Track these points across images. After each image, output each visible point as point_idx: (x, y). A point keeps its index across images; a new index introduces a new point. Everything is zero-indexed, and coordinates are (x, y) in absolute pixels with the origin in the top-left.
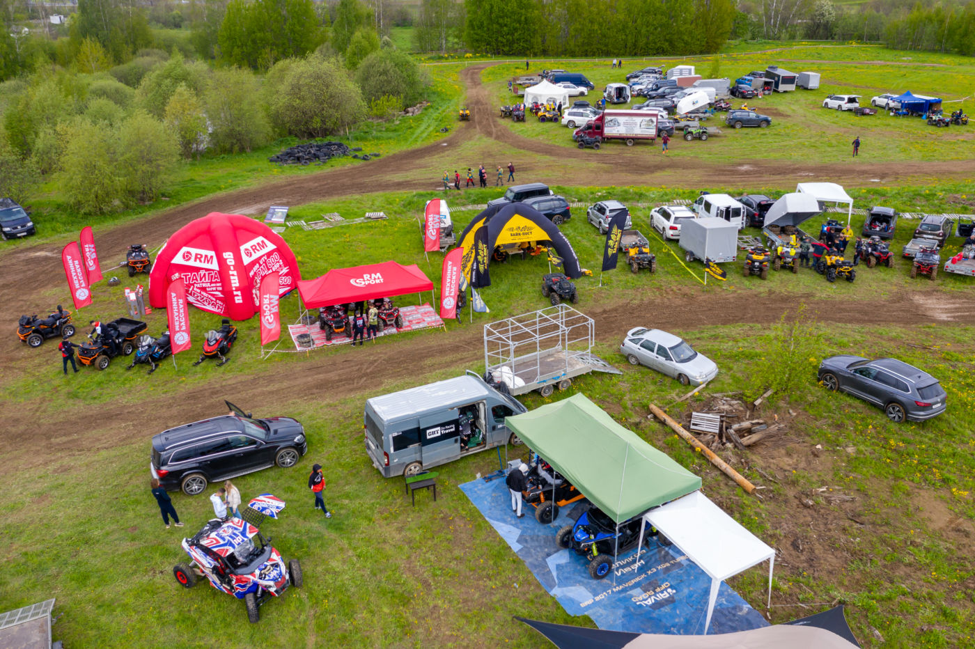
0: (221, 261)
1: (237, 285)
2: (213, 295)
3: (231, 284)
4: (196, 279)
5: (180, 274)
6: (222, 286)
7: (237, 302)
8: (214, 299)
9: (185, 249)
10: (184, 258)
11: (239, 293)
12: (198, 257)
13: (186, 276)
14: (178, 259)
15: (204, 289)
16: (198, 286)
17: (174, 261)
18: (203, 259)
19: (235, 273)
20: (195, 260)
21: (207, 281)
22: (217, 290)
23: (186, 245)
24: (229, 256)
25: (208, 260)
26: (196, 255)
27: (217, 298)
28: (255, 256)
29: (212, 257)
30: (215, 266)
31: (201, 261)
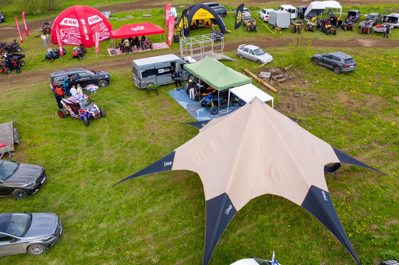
0: (80, 23)
1: (87, 32)
2: (76, 38)
3: (84, 32)
4: (69, 31)
5: (63, 29)
6: (80, 33)
7: (87, 39)
8: (77, 39)
9: (65, 19)
10: (65, 22)
11: (87, 36)
12: (70, 22)
13: (65, 30)
14: (62, 23)
15: (72, 35)
16: (70, 34)
17: (61, 24)
18: (72, 23)
19: (85, 28)
20: (69, 23)
21: (74, 31)
22: (78, 35)
23: (66, 17)
24: (83, 21)
25: (75, 23)
26: (70, 21)
27: (78, 39)
28: (94, 22)
29: (76, 22)
30: (77, 25)
31: (71, 23)
